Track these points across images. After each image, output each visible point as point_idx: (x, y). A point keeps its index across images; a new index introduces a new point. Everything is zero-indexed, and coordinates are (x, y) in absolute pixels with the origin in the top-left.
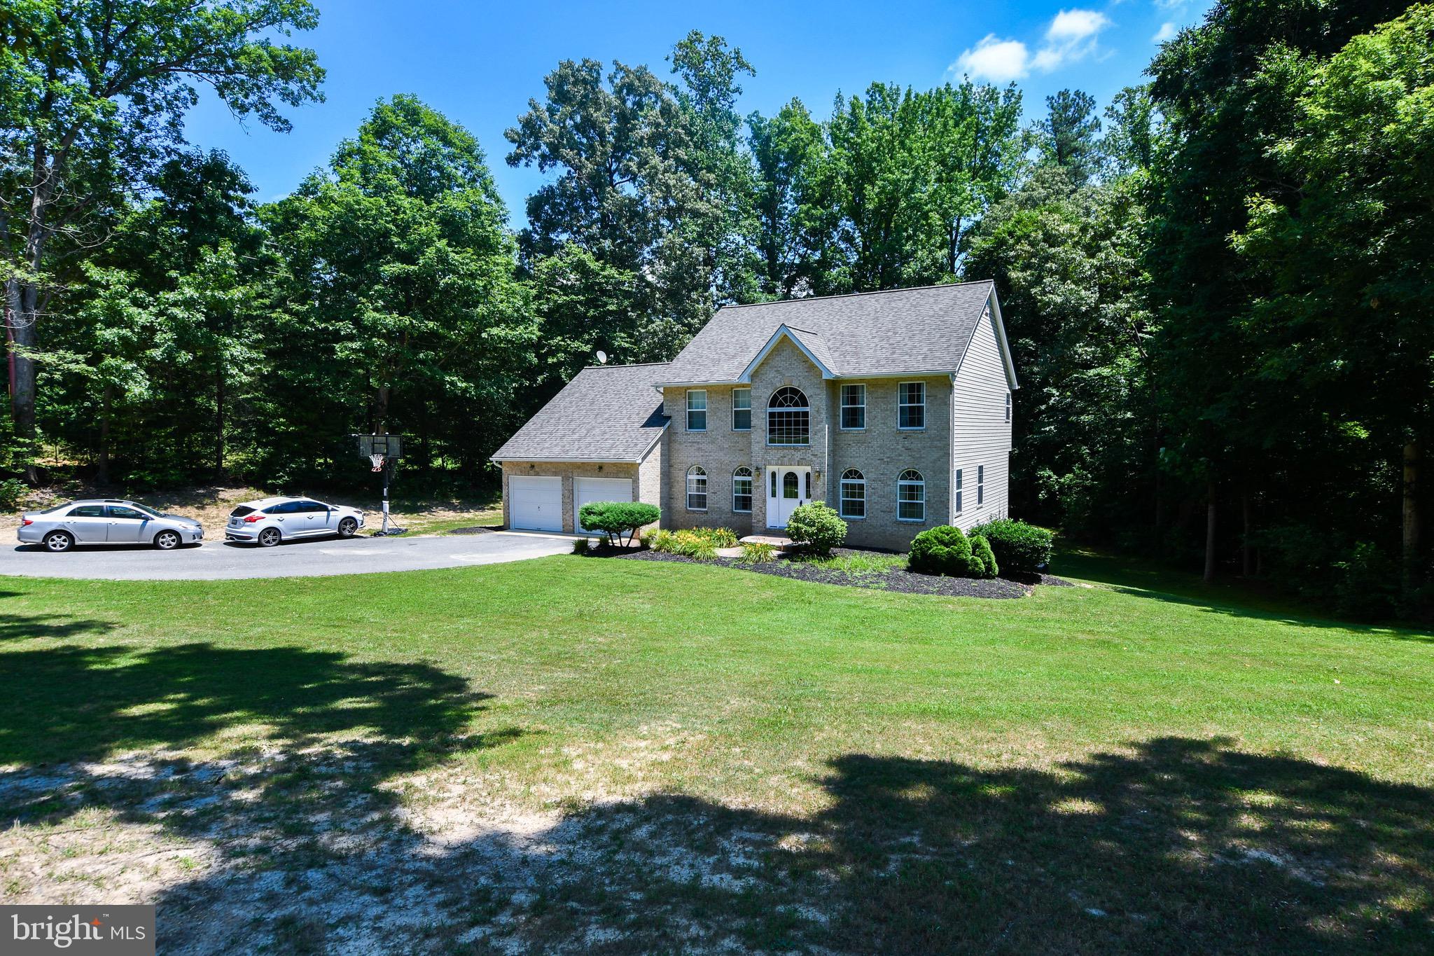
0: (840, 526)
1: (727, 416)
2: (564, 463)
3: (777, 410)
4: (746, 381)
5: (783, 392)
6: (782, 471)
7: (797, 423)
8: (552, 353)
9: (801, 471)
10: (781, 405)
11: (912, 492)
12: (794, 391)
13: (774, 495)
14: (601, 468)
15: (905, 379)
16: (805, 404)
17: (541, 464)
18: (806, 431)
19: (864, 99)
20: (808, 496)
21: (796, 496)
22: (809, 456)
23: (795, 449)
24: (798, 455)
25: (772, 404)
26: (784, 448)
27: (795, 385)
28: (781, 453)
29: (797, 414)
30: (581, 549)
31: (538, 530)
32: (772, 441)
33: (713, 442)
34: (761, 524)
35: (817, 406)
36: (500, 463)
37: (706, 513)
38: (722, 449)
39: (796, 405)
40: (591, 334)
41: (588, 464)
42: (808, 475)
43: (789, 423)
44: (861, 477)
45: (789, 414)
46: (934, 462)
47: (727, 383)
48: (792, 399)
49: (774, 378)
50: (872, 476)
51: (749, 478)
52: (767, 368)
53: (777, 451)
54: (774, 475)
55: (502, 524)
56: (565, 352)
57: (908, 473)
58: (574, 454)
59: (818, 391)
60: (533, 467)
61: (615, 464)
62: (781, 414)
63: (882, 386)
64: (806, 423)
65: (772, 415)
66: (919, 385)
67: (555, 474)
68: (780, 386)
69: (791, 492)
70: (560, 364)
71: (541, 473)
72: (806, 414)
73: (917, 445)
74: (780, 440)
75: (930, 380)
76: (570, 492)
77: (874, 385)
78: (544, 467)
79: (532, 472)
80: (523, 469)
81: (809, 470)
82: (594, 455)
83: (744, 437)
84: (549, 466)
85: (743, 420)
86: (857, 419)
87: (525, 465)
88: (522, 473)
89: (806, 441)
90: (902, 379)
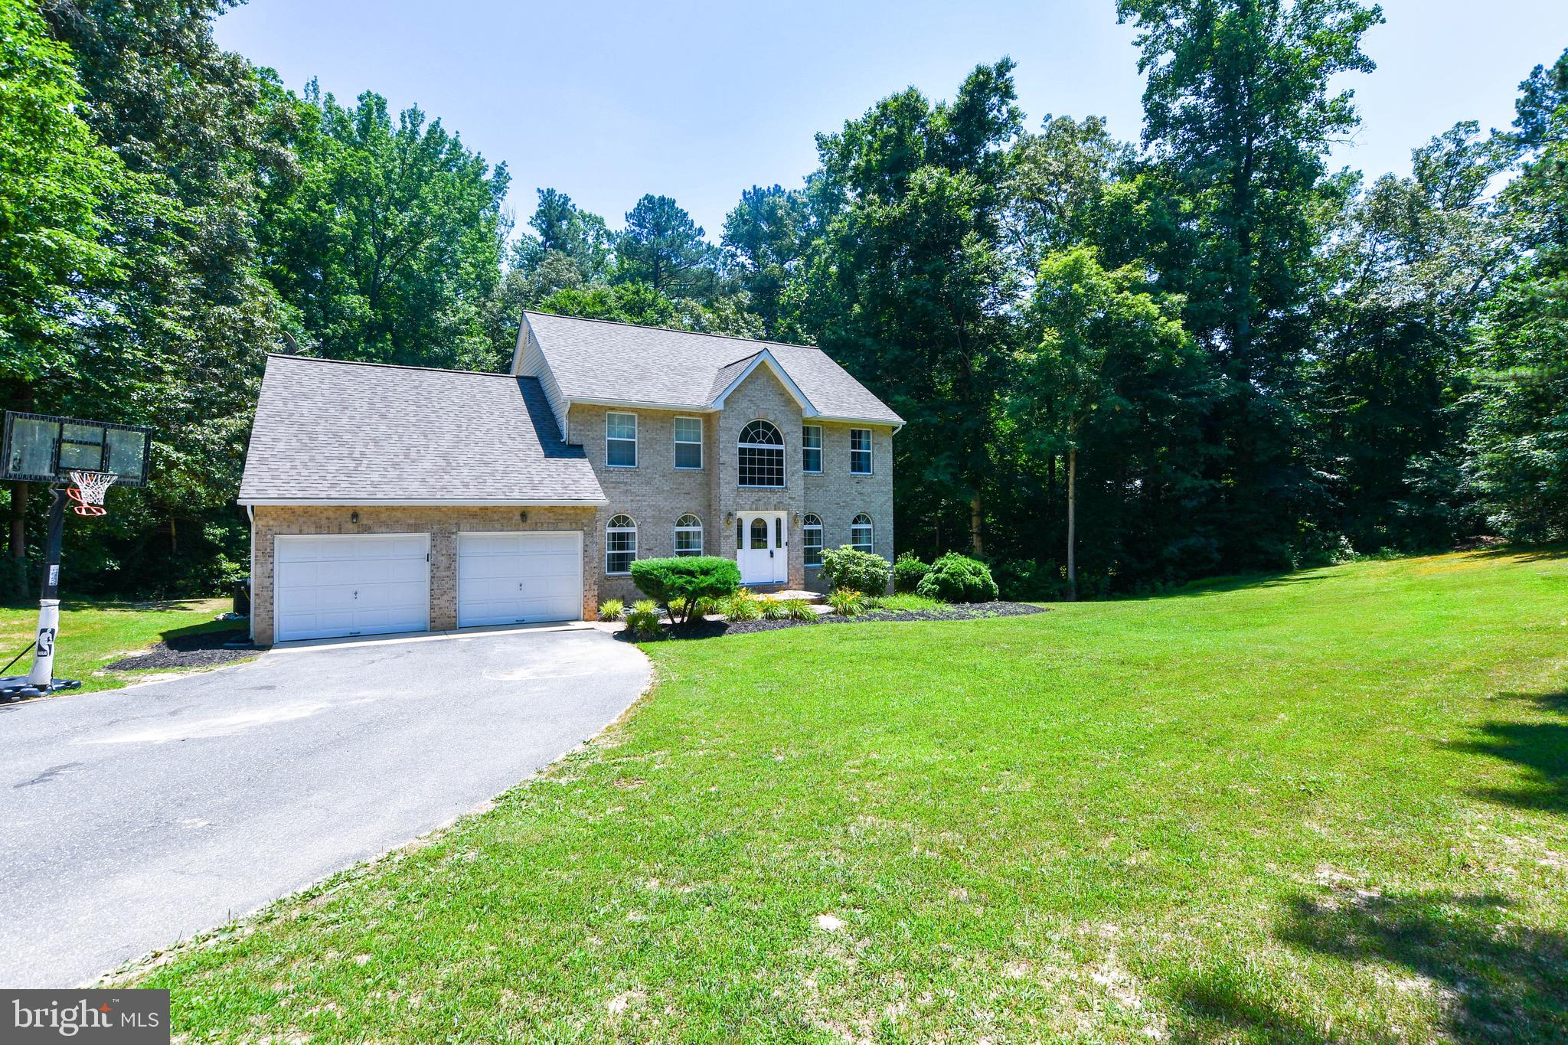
1: (667, 450)
2: (438, 509)
3: (747, 445)
4: (720, 407)
5: (755, 425)
6: (748, 517)
7: (770, 462)
9: (770, 517)
10: (752, 441)
12: (767, 426)
13: (740, 546)
14: (524, 515)
16: (779, 442)
17: (375, 512)
18: (781, 472)
20: (779, 544)
21: (765, 546)
22: (786, 500)
23: (772, 491)
24: (775, 498)
25: (743, 439)
26: (760, 490)
27: (770, 419)
28: (755, 496)
29: (770, 452)
31: (355, 636)
32: (742, 482)
33: (648, 483)
35: (792, 447)
38: (660, 491)
39: (769, 441)
41: (495, 510)
42: (778, 522)
43: (761, 462)
44: (818, 522)
45: (761, 452)
46: (881, 506)
47: (668, 408)
48: (765, 435)
49: (747, 408)
50: (830, 521)
52: (741, 395)
53: (752, 492)
54: (740, 522)
57: (858, 517)
58: (461, 492)
59: (795, 429)
60: (355, 515)
61: (551, 509)
62: (752, 451)
63: (837, 430)
64: (780, 463)
65: (742, 451)
67: (416, 528)
68: (753, 418)
69: (760, 541)
71: (376, 529)
72: (780, 453)
73: (867, 490)
74: (752, 481)
75: (878, 428)
76: (452, 558)
77: (831, 429)
78: (384, 516)
79: (350, 526)
80: (324, 522)
81: (783, 515)
82: (516, 495)
83: (691, 478)
84: (398, 514)
85: (688, 457)
86: (811, 461)
87: (331, 514)
88: (319, 530)
89: (780, 482)
90: (854, 425)
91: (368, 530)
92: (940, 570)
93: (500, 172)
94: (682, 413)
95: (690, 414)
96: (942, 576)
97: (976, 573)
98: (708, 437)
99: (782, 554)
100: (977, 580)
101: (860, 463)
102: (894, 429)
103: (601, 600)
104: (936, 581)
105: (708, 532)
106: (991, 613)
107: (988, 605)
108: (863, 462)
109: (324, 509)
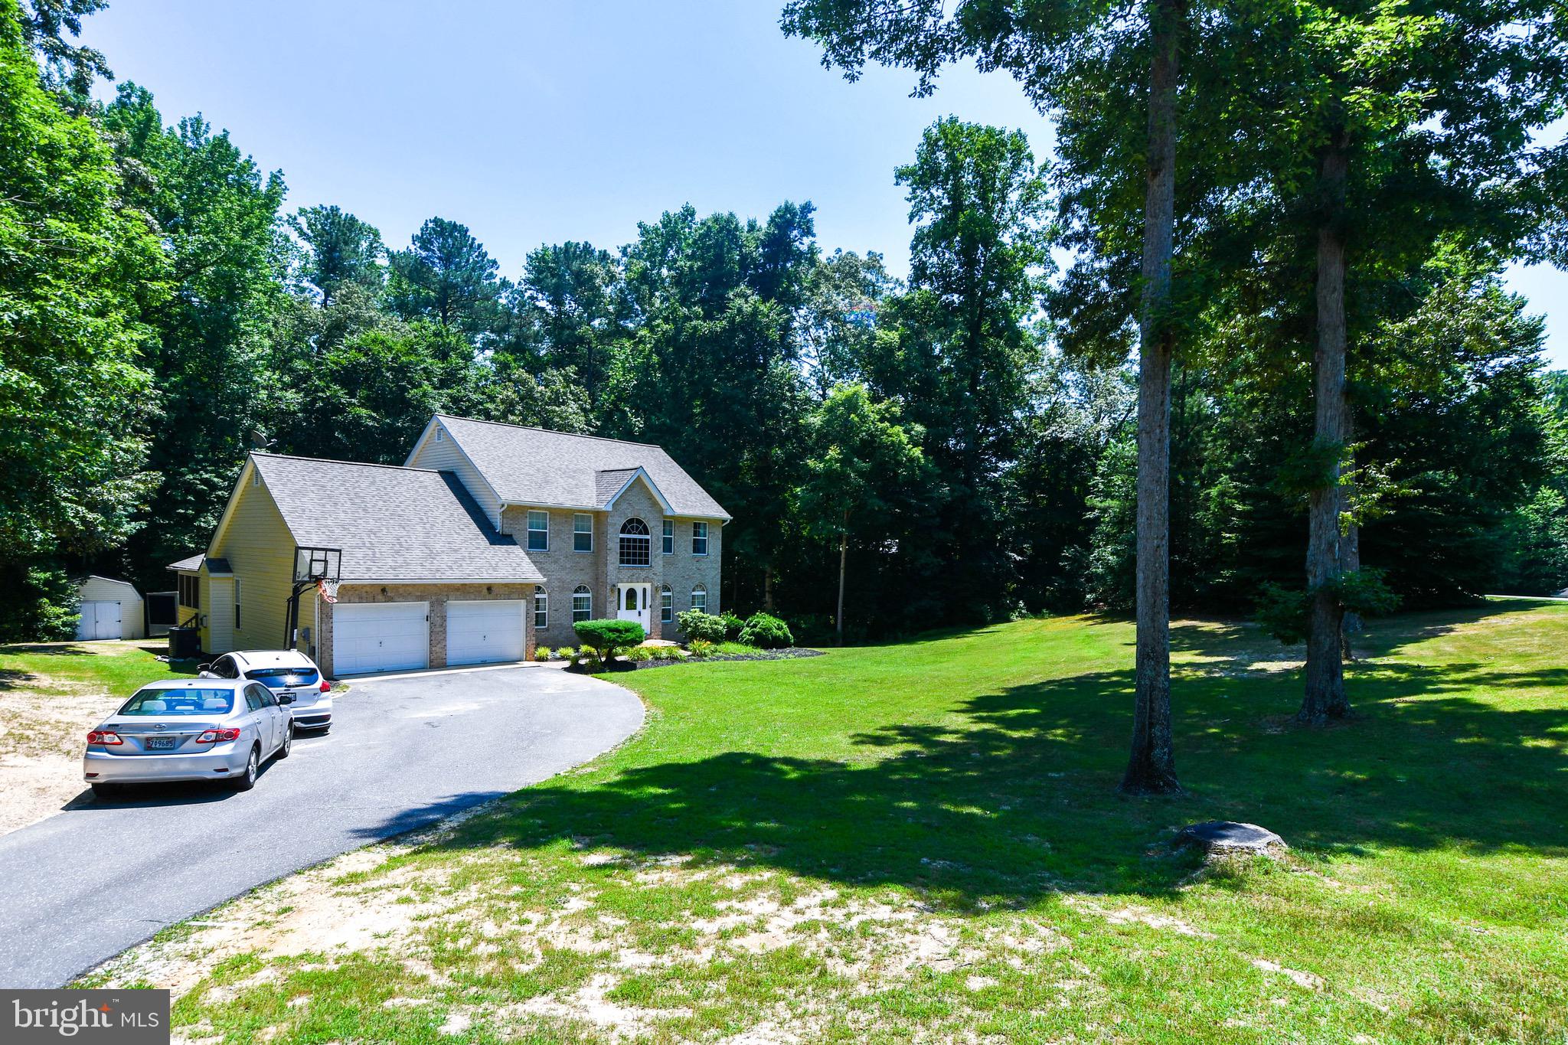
1: (568, 538)
2: (435, 585)
3: (626, 536)
4: (610, 508)
5: (631, 521)
6: (624, 587)
7: (641, 548)
9: (638, 587)
10: (629, 532)
12: (639, 522)
13: (619, 608)
14: (489, 589)
16: (647, 533)
17: (396, 587)
18: (647, 555)
20: (644, 608)
21: (634, 607)
22: (647, 575)
23: (642, 569)
24: (643, 574)
25: (622, 531)
26: (630, 568)
27: (642, 517)
28: (630, 572)
29: (641, 540)
32: (622, 562)
33: (555, 562)
35: (655, 536)
37: (547, 630)
38: (564, 568)
39: (640, 533)
41: (471, 586)
42: (645, 590)
43: (635, 548)
44: (668, 590)
45: (635, 540)
46: (712, 578)
48: (637, 528)
49: (627, 509)
50: (678, 589)
52: (625, 500)
53: (628, 570)
54: (619, 591)
59: (657, 523)
60: (384, 590)
61: (506, 585)
62: (629, 540)
63: (685, 523)
64: (647, 548)
65: (622, 540)
67: (421, 598)
68: (630, 516)
69: (630, 604)
71: (396, 599)
72: (647, 541)
73: (703, 566)
74: (628, 562)
75: (712, 521)
76: (444, 618)
77: (680, 522)
78: (401, 591)
79: (380, 597)
80: (364, 594)
81: (648, 586)
82: (485, 575)
83: (585, 558)
84: (410, 589)
85: (582, 543)
86: (668, 546)
87: (368, 589)
88: (361, 600)
89: (647, 562)
90: (695, 519)
91: (391, 600)
92: (755, 626)
93: (276, 179)
94: (580, 511)
95: (585, 512)
96: (757, 630)
97: (780, 628)
98: (597, 528)
99: (646, 613)
100: (780, 633)
101: (699, 547)
102: (724, 521)
103: (537, 646)
104: (753, 634)
105: (595, 598)
106: (790, 656)
107: (788, 650)
108: (701, 546)
109: (365, 586)
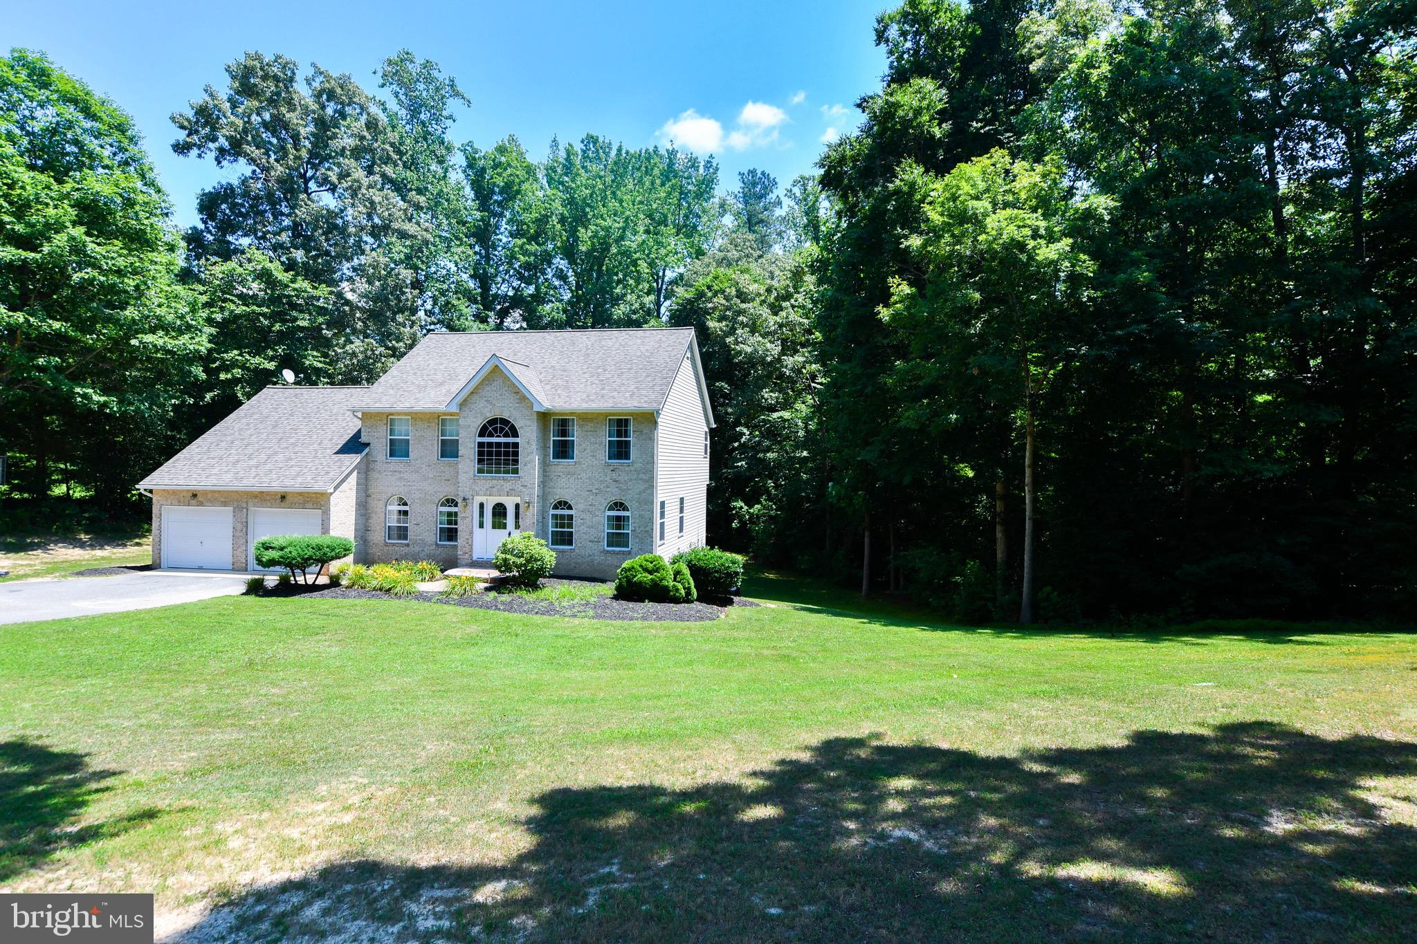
0: (549, 556)
1: (432, 445)
2: (237, 492)
3: (486, 440)
4: (454, 409)
5: (493, 422)
6: (490, 503)
7: (507, 454)
8: (226, 368)
9: (510, 502)
10: (491, 435)
11: (619, 522)
12: (505, 422)
13: (481, 526)
14: (283, 497)
15: (614, 414)
16: (516, 435)
17: (205, 493)
18: (516, 462)
19: (578, 147)
20: (517, 526)
21: (504, 527)
22: (518, 487)
23: (508, 479)
24: (508, 486)
25: (481, 434)
26: (493, 479)
27: (506, 416)
28: (489, 484)
29: (507, 445)
30: (256, 588)
31: (200, 569)
32: (480, 471)
33: (417, 472)
34: (467, 556)
35: (529, 440)
36: (151, 491)
37: (408, 545)
38: (426, 478)
39: (506, 435)
40: (276, 351)
41: (268, 493)
42: (517, 506)
43: (498, 453)
44: (570, 508)
45: (498, 445)
46: (640, 493)
47: (431, 410)
48: (502, 429)
49: (484, 407)
50: (581, 507)
51: (453, 509)
52: (476, 397)
53: (488, 480)
54: (482, 506)
55: (149, 563)
56: (243, 367)
57: (616, 504)
58: (251, 482)
59: (528, 423)
60: (195, 496)
61: (301, 494)
62: (490, 445)
63: (591, 420)
64: (516, 454)
65: (481, 445)
66: (626, 420)
67: (225, 504)
68: (490, 416)
69: (500, 523)
70: (236, 381)
71: (205, 503)
72: (516, 445)
73: (624, 477)
74: (488, 471)
75: (639, 416)
76: (244, 524)
77: (584, 419)
78: (210, 496)
79: (193, 502)
80: (182, 499)
81: (520, 500)
82: (275, 484)
83: (451, 467)
84: (217, 495)
85: (445, 450)
86: (566, 451)
88: (180, 503)
89: (516, 471)
90: (611, 414)
91: (201, 504)
101: (618, 451)
108: (623, 450)
109: (183, 491)
